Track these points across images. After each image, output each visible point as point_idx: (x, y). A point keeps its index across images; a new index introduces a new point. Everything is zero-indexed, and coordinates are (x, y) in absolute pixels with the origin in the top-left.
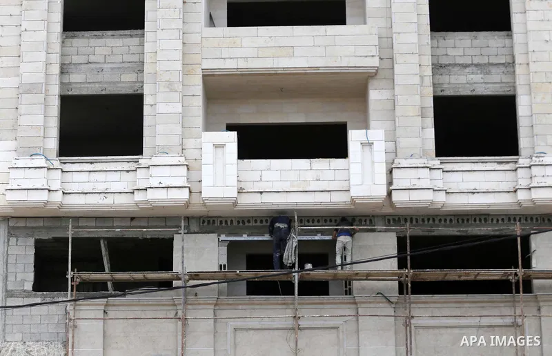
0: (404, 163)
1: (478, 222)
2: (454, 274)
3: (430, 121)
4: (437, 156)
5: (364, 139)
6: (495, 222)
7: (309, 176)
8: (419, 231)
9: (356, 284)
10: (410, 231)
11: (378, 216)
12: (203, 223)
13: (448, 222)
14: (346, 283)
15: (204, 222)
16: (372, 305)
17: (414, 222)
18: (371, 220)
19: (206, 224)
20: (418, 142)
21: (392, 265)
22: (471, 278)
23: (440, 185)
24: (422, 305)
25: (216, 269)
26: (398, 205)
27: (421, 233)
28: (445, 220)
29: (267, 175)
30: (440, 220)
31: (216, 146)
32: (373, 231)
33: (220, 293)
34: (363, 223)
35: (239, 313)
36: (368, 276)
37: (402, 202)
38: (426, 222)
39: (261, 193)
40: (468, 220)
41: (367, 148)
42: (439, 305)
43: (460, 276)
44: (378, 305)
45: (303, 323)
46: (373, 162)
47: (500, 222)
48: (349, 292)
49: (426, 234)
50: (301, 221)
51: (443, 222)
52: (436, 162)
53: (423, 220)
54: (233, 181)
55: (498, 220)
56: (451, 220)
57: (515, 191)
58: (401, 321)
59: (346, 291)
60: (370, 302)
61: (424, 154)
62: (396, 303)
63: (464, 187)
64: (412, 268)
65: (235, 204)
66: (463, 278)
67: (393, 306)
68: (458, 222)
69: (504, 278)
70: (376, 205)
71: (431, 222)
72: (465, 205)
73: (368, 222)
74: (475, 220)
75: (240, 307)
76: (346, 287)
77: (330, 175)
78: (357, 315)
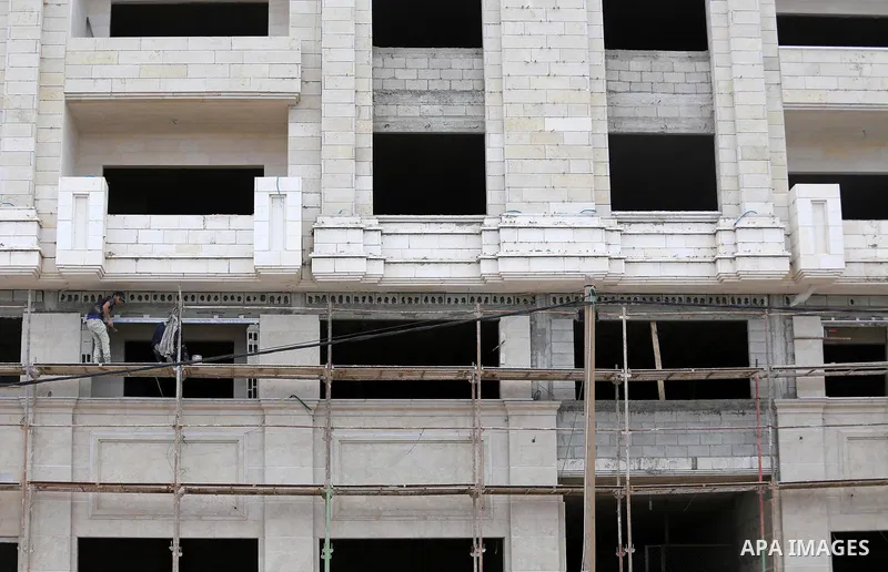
0: (329, 222)
1: (430, 302)
2: (392, 373)
3: (368, 167)
4: (375, 213)
5: (273, 189)
6: (453, 302)
7: (202, 237)
8: (349, 313)
9: (262, 383)
10: (334, 313)
11: (296, 293)
12: (62, 299)
13: (390, 302)
14: (250, 380)
15: (63, 297)
16: (283, 412)
17: (344, 302)
18: (286, 298)
19: (66, 299)
20: (350, 193)
21: (312, 357)
22: (417, 377)
23: (377, 252)
24: (351, 413)
25: (78, 360)
26: (319, 279)
27: (353, 317)
28: (387, 299)
29: (144, 236)
30: (380, 299)
31: (77, 196)
32: (290, 312)
33: (82, 393)
34: (276, 302)
35: (106, 420)
36: (277, 373)
37: (324, 275)
38: (361, 301)
39: (137, 259)
40: (417, 299)
41: (277, 201)
42: (374, 413)
43: (401, 375)
44: (290, 412)
45: (189, 435)
46: (285, 221)
47: (460, 303)
48: (253, 394)
49: (360, 317)
50: (186, 298)
51: (383, 302)
52: (374, 221)
53: (356, 299)
54: (98, 244)
55: (457, 301)
56: (394, 300)
57: (479, 262)
58: (321, 434)
59: (250, 392)
60: (281, 408)
61: (357, 210)
62: (316, 410)
63: (410, 256)
64: (334, 362)
65: (101, 273)
66: (405, 378)
67: (312, 413)
68: (404, 302)
69: (461, 378)
70: (289, 279)
71: (367, 301)
72: (411, 280)
73: (282, 301)
74: (426, 299)
75: (108, 412)
76: (250, 387)
77: (230, 236)
78: (263, 425)
